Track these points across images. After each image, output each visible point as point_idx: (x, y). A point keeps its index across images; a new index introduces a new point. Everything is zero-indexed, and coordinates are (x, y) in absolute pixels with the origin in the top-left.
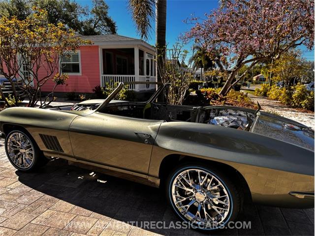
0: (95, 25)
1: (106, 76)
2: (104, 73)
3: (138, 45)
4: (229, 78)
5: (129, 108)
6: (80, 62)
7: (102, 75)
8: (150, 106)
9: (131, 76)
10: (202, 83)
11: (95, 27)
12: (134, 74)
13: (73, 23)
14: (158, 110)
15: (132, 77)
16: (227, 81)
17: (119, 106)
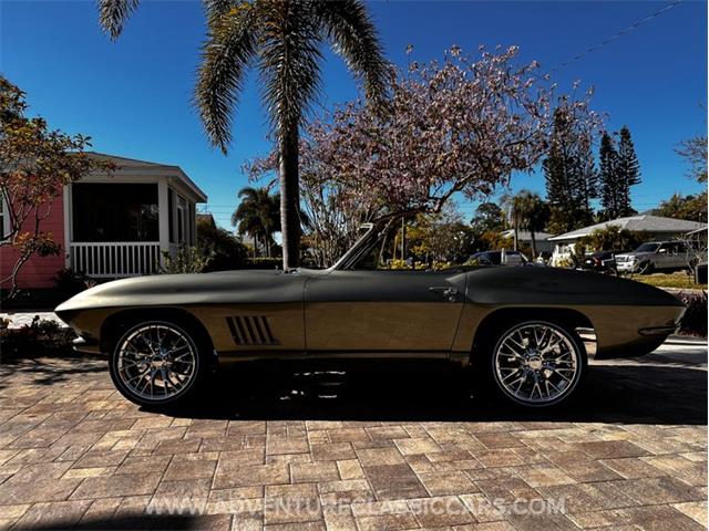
1: (81, 244)
2: (76, 239)
3: (167, 177)
6: (5, 214)
7: (69, 244)
9: (151, 244)
12: (158, 240)
15: (153, 247)
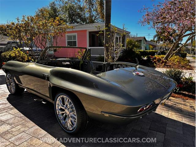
0: (95, 18)
4: (171, 48)
5: (70, 63)
6: (77, 40)
7: (88, 47)
8: (82, 62)
10: (157, 52)
11: (95, 19)
13: (82, 18)
14: (87, 65)
16: (170, 49)
17: (63, 62)
